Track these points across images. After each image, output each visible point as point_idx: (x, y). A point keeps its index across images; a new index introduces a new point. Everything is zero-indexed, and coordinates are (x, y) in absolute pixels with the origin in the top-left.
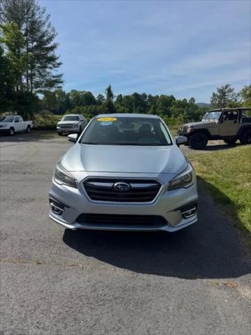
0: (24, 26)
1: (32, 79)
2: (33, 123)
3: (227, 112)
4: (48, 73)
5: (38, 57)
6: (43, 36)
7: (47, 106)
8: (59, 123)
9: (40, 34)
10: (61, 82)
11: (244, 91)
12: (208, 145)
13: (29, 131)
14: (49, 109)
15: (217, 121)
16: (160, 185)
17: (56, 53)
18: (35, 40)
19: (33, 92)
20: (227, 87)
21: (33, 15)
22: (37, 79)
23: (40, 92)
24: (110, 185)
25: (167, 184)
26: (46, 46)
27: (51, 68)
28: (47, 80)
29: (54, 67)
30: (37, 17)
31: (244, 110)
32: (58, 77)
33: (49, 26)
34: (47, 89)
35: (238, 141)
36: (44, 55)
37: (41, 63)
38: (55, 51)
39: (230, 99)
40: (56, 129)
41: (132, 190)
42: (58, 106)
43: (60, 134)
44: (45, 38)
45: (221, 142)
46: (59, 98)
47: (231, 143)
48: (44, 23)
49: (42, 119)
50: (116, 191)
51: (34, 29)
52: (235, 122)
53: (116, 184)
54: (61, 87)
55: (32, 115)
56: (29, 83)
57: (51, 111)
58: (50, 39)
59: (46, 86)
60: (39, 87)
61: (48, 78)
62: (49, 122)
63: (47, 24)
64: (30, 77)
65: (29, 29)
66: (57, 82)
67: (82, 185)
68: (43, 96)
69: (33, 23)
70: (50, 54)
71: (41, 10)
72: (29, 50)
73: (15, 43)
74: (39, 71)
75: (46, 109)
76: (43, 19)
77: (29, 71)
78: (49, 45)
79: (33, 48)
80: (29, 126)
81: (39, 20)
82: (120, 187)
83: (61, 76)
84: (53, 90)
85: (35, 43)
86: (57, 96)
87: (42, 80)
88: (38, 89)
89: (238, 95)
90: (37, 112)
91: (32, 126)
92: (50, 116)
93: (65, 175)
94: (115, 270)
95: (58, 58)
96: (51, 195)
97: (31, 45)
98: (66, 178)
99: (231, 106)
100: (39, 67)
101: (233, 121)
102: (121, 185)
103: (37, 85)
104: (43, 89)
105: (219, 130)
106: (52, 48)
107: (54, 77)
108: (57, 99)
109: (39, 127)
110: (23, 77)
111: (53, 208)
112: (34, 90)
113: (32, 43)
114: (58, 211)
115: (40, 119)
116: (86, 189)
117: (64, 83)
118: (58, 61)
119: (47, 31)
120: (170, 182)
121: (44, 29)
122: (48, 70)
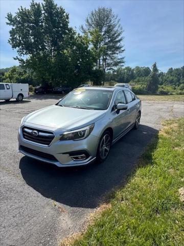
0: (104, 29)
1: (106, 62)
4: (116, 57)
5: (109, 48)
6: (113, 35)
9: (113, 33)
10: (123, 62)
17: (122, 43)
18: (110, 37)
21: (110, 21)
22: (108, 61)
27: (117, 54)
28: (115, 62)
29: (120, 53)
30: (112, 22)
32: (121, 59)
36: (114, 46)
37: (112, 51)
44: (116, 35)
46: (127, 72)
48: (116, 26)
51: (110, 30)
56: (104, 64)
58: (119, 35)
59: (113, 65)
60: (110, 66)
61: (115, 60)
63: (118, 25)
64: (105, 60)
65: (107, 31)
66: (120, 62)
67: (21, 129)
69: (110, 26)
70: (118, 45)
71: (115, 17)
72: (105, 44)
73: (96, 40)
74: (110, 56)
76: (116, 23)
77: (104, 57)
78: (117, 39)
79: (108, 42)
81: (113, 24)
82: (34, 133)
83: (123, 58)
85: (109, 39)
86: (125, 71)
87: (112, 62)
95: (123, 47)
97: (107, 40)
100: (111, 54)
104: (112, 67)
106: (119, 41)
107: (119, 59)
112: (106, 68)
118: (122, 49)
119: (117, 30)
121: (115, 29)
122: (115, 55)
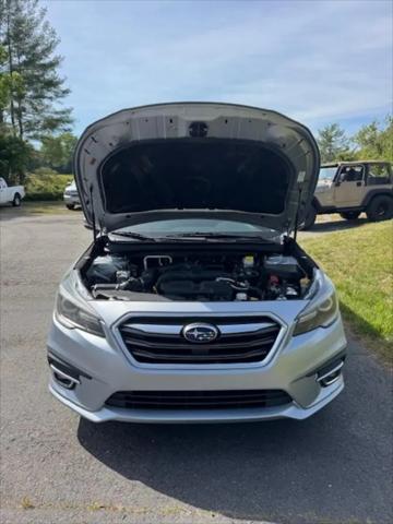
0: (4, 28)
1: (20, 116)
2: (26, 189)
3: (345, 168)
4: (47, 106)
5: (31, 81)
6: (34, 47)
7: (48, 161)
8: (68, 189)
9: (30, 41)
10: (70, 122)
11: (362, 134)
12: (316, 222)
13: (17, 203)
14: (50, 165)
15: (330, 183)
16: (279, 326)
17: (58, 73)
18: (23, 53)
19: (24, 139)
20: (333, 128)
21: (18, 9)
22: (28, 117)
23: (35, 137)
24: (174, 329)
25: (291, 323)
26: (42, 62)
27: (51, 98)
28: (46, 119)
29: (57, 96)
30: (25, 12)
31: (372, 164)
32: (63, 113)
33: (46, 26)
34: (46, 133)
35: (363, 215)
36: (38, 77)
37: (36, 90)
38: (56, 69)
39: (339, 146)
40: (63, 199)
41: (221, 338)
42: (65, 160)
43: (71, 207)
44: (39, 48)
45: (336, 217)
46: (67, 147)
47: (351, 218)
48: (37, 24)
49: (39, 182)
50: (188, 342)
51: (21, 32)
52: (359, 184)
53: (188, 328)
54: (69, 130)
55: (22, 176)
56: (17, 123)
57: (54, 168)
58: (48, 50)
59: (44, 128)
60: (33, 129)
61: (47, 115)
62: (51, 188)
63: (42, 24)
64: (18, 113)
65: (12, 34)
66: (62, 121)
67: (115, 331)
68: (41, 144)
69: (19, 23)
70: (49, 75)
72: (12, 69)
74: (31, 103)
75: (45, 165)
76: (37, 15)
77: (16, 104)
78: (46, 61)
79: (20, 65)
80: (17, 195)
81: (28, 18)
82: (196, 333)
83: (69, 111)
84: (56, 134)
85: (24, 58)
86: (63, 144)
87: (38, 118)
88: (31, 134)
89: (352, 139)
90: (31, 170)
91: (23, 194)
92: (52, 176)
93: (79, 309)
94: (193, 514)
95: (62, 82)
96: (50, 350)
97: (16, 61)
98: (82, 314)
99: (342, 158)
100: (32, 97)
101: (355, 183)
102: (199, 329)
103: (30, 126)
104: (40, 133)
105: (334, 198)
106: (52, 65)
107: (56, 113)
108: (64, 149)
109: (35, 195)
110: (5, 113)
111: (56, 375)
112: (25, 134)
113: (19, 56)
114: (66, 381)
115: (36, 182)
116: (124, 339)
117: (75, 123)
118: (63, 87)
119: (42, 37)
120: (298, 318)
121: (38, 32)
122: (46, 102)
